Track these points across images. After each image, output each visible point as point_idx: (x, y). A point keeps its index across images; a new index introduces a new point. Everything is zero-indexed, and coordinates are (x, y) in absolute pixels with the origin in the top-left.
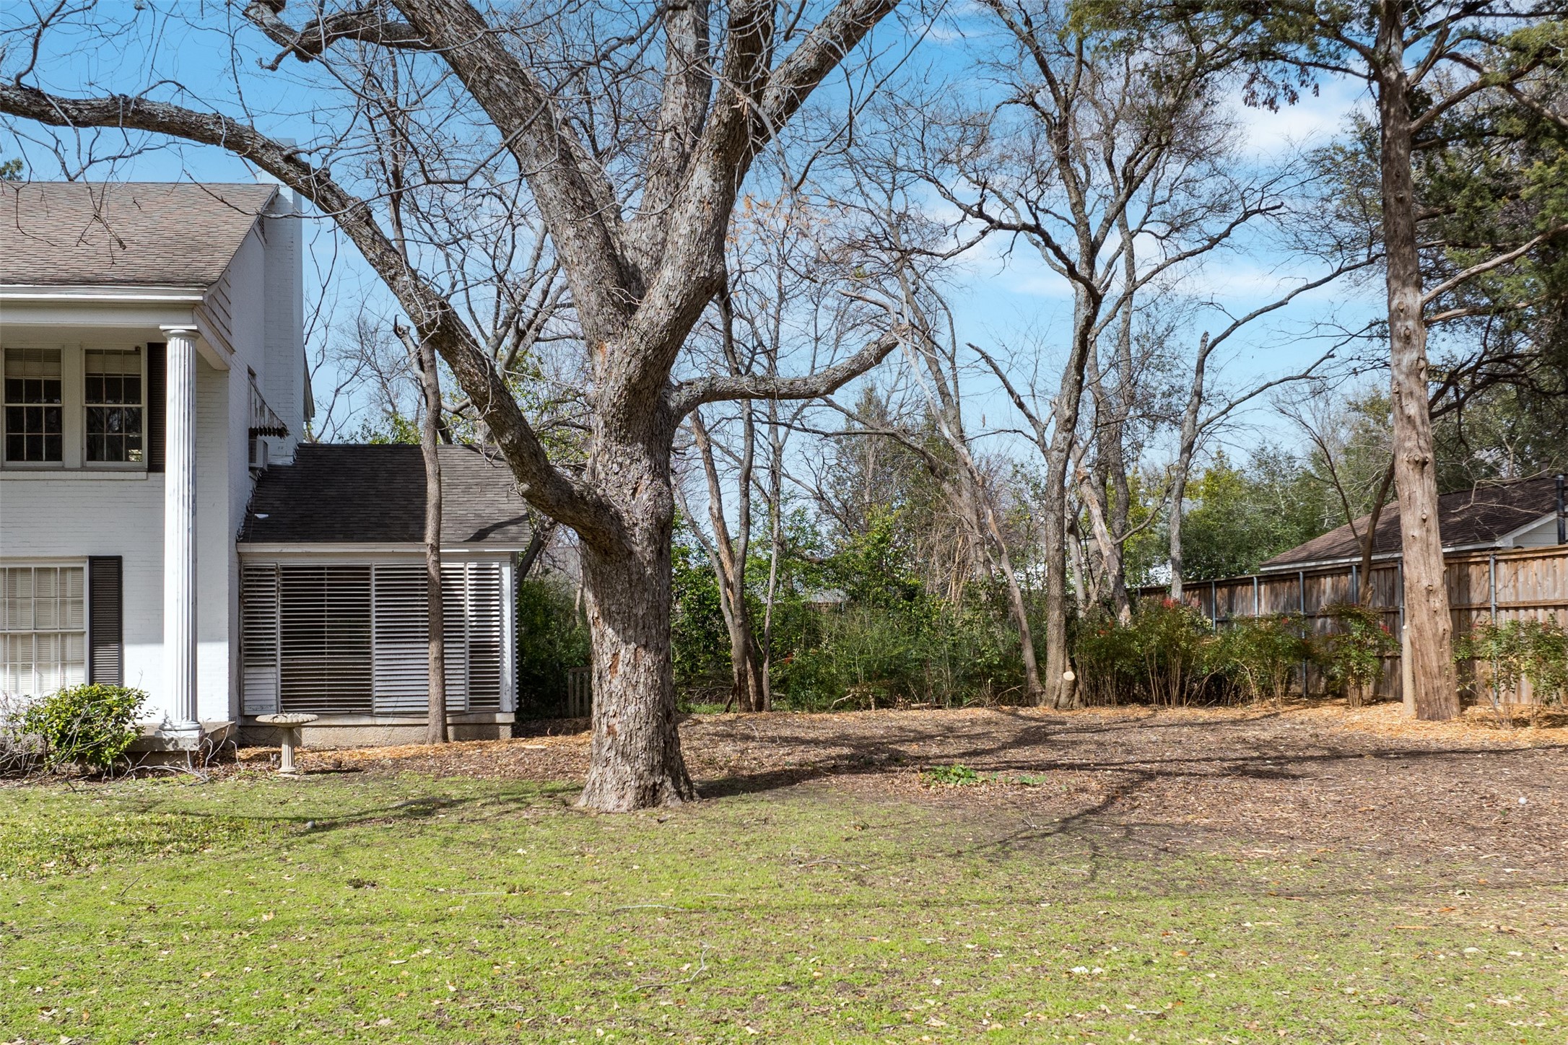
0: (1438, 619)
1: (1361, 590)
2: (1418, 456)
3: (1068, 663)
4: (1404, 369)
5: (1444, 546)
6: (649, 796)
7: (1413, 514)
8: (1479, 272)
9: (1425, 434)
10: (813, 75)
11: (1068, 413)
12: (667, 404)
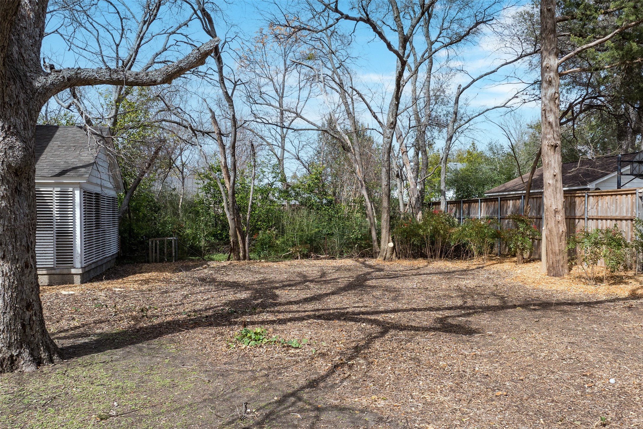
0: (559, 225)
1: (525, 208)
2: (553, 142)
3: (391, 239)
4: (548, 98)
5: (564, 187)
7: (549, 172)
8: (587, 48)
9: (557, 132)
11: (392, 120)
12: (31, 83)
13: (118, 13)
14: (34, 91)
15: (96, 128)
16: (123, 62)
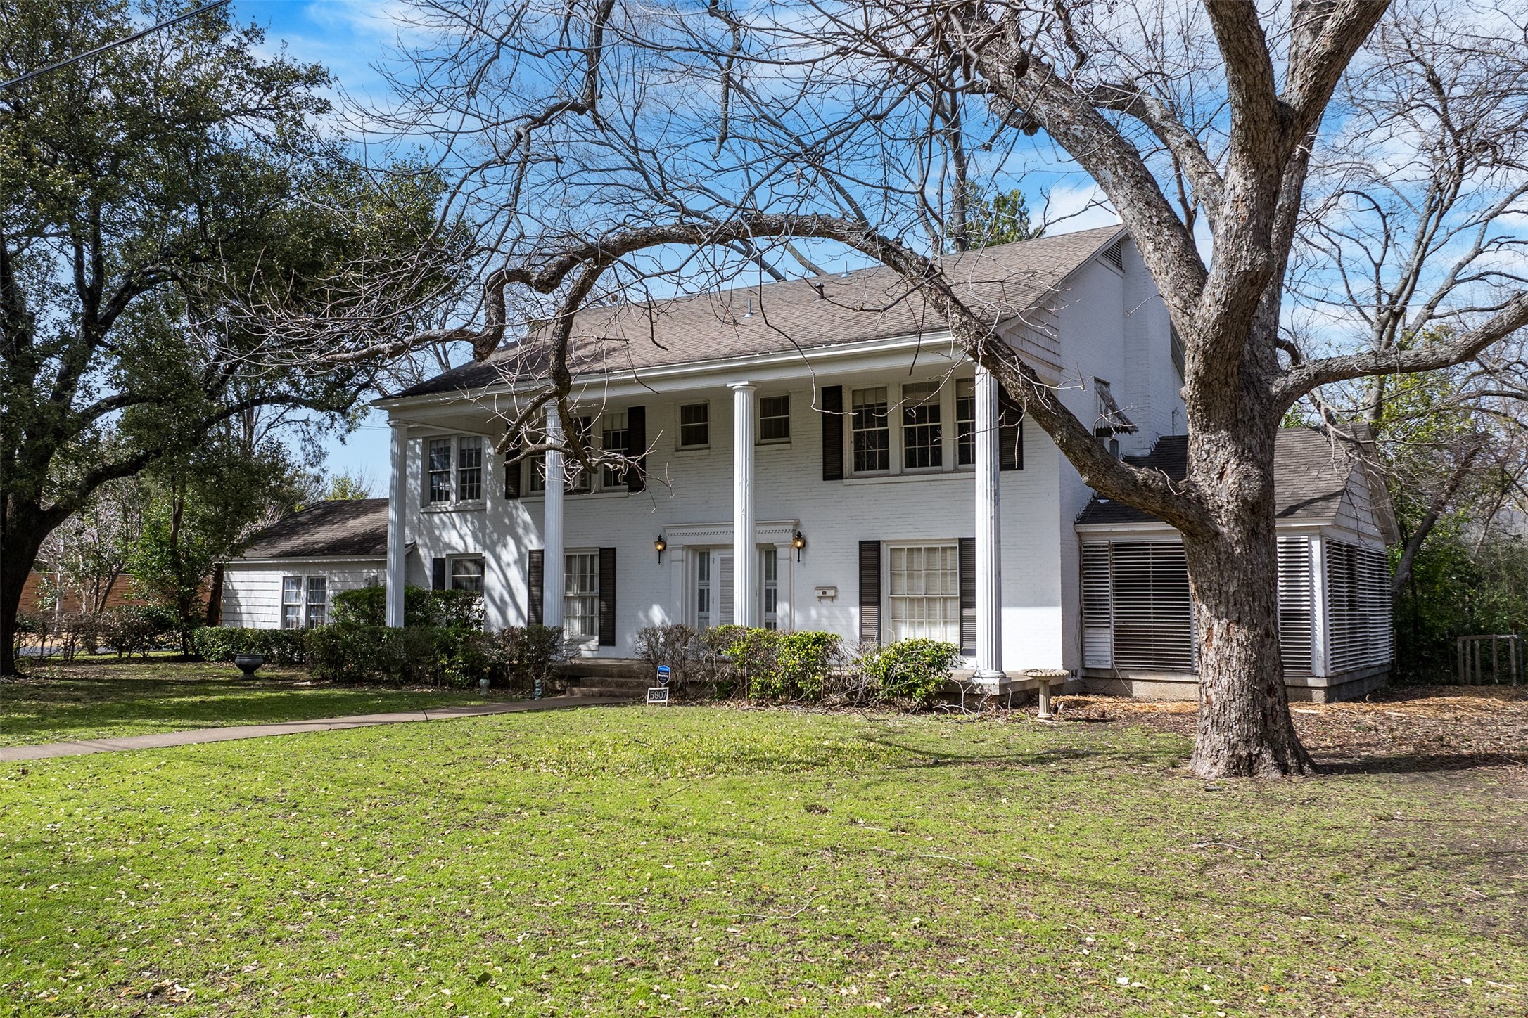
6: (1243, 766)
10: (1332, 57)
12: (1267, 389)
13: (1377, 207)
14: (1271, 399)
15: (1344, 429)
16: (1391, 296)
